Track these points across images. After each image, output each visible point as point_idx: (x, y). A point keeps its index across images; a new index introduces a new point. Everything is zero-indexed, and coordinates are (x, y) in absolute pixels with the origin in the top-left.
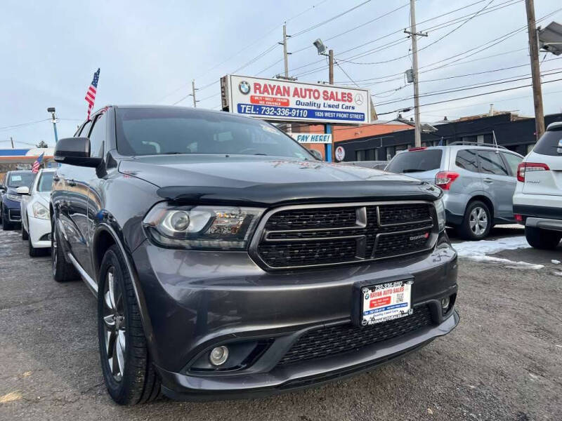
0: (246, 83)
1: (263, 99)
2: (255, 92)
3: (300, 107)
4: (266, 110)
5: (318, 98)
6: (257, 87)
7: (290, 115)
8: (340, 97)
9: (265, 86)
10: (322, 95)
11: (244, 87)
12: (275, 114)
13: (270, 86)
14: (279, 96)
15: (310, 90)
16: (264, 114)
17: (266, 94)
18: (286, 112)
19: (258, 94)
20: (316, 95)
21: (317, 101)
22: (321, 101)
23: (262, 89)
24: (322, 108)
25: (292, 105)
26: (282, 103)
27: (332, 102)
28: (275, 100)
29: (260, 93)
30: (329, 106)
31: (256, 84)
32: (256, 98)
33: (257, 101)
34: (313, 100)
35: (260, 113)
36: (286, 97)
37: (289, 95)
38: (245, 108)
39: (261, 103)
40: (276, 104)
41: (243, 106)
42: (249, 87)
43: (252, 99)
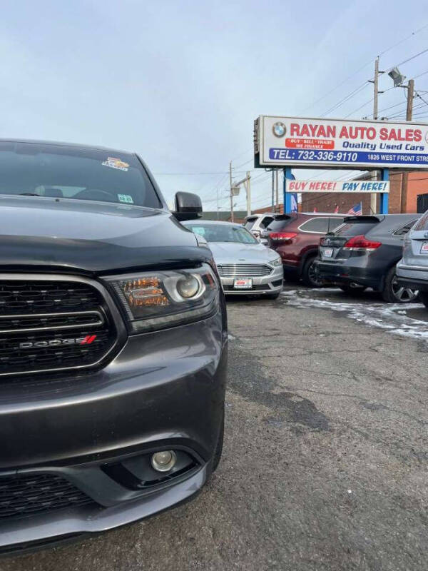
0: (282, 125)
1: (302, 142)
2: (292, 134)
3: (349, 149)
4: (304, 155)
5: (373, 138)
6: (294, 128)
7: (334, 160)
8: (403, 135)
9: (305, 126)
10: (378, 134)
11: (278, 129)
12: (315, 159)
13: (311, 126)
14: (321, 137)
15: (362, 129)
16: (302, 159)
17: (305, 136)
18: (330, 156)
19: (295, 136)
20: (371, 134)
21: (371, 142)
22: (377, 141)
23: (300, 131)
24: (378, 150)
25: (338, 146)
26: (325, 146)
27: (392, 142)
28: (316, 143)
29: (298, 134)
30: (388, 147)
31: (293, 125)
32: (292, 141)
33: (294, 145)
34: (366, 140)
35: (296, 158)
36: (331, 138)
37: (334, 136)
38: (278, 153)
39: (299, 146)
40: (317, 148)
41: (276, 151)
42: (285, 129)
43: (288, 142)
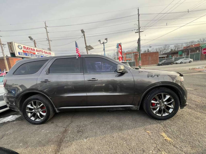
0: (20, 46)
1: (27, 51)
2: (24, 49)
3: (39, 55)
4: (28, 55)
5: (43, 53)
6: (24, 47)
7: (36, 57)
8: (48, 53)
9: (27, 48)
10: (44, 52)
11: (20, 47)
12: (32, 56)
13: (29, 48)
15: (41, 51)
16: (28, 56)
18: (35, 56)
19: (25, 49)
20: (42, 52)
21: (43, 54)
22: (44, 54)
23: (26, 48)
24: (44, 56)
25: (36, 54)
26: (34, 53)
27: (47, 54)
28: (31, 52)
29: (26, 49)
30: (46, 55)
32: (25, 51)
33: (25, 52)
34: (42, 53)
35: (27, 55)
36: (34, 51)
37: (35, 51)
38: (21, 54)
39: (27, 53)
40: (31, 53)
41: (21, 53)
42: (22, 47)
43: (23, 51)
